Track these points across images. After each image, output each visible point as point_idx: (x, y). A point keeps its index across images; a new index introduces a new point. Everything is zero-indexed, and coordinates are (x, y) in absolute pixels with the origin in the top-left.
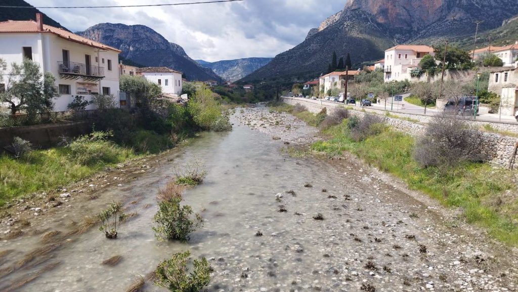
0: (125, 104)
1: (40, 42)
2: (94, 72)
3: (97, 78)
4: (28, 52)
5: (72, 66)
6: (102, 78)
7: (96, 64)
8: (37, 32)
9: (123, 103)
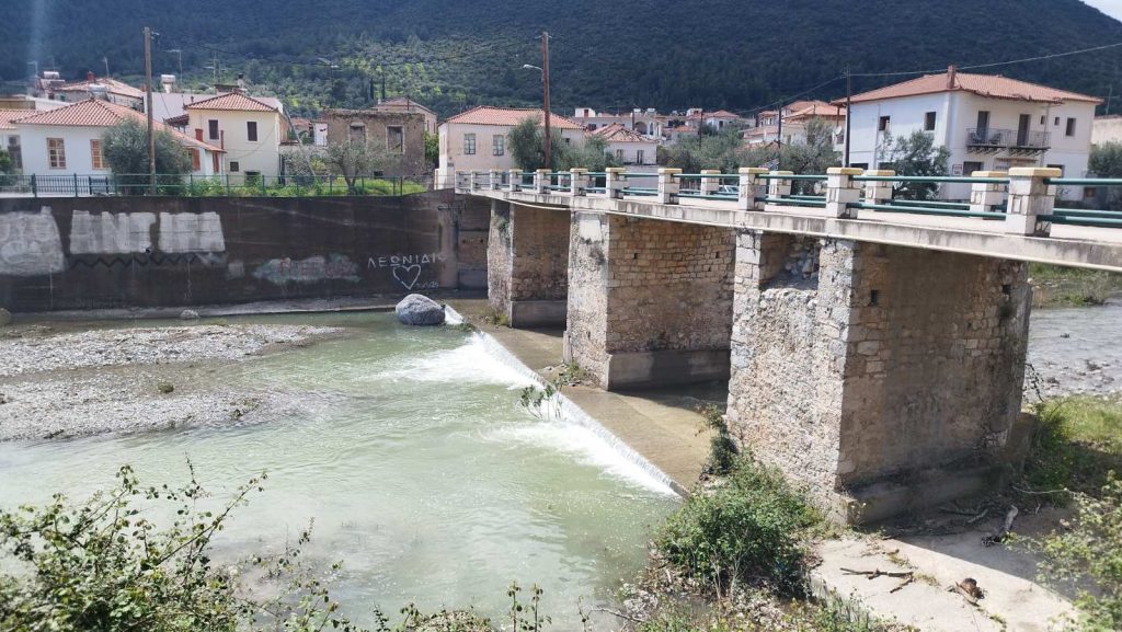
0: (1093, 196)
1: (946, 104)
2: (1032, 140)
3: (1036, 150)
4: (931, 119)
5: (991, 134)
6: (1044, 150)
7: (1041, 128)
8: (946, 91)
9: (1090, 193)
